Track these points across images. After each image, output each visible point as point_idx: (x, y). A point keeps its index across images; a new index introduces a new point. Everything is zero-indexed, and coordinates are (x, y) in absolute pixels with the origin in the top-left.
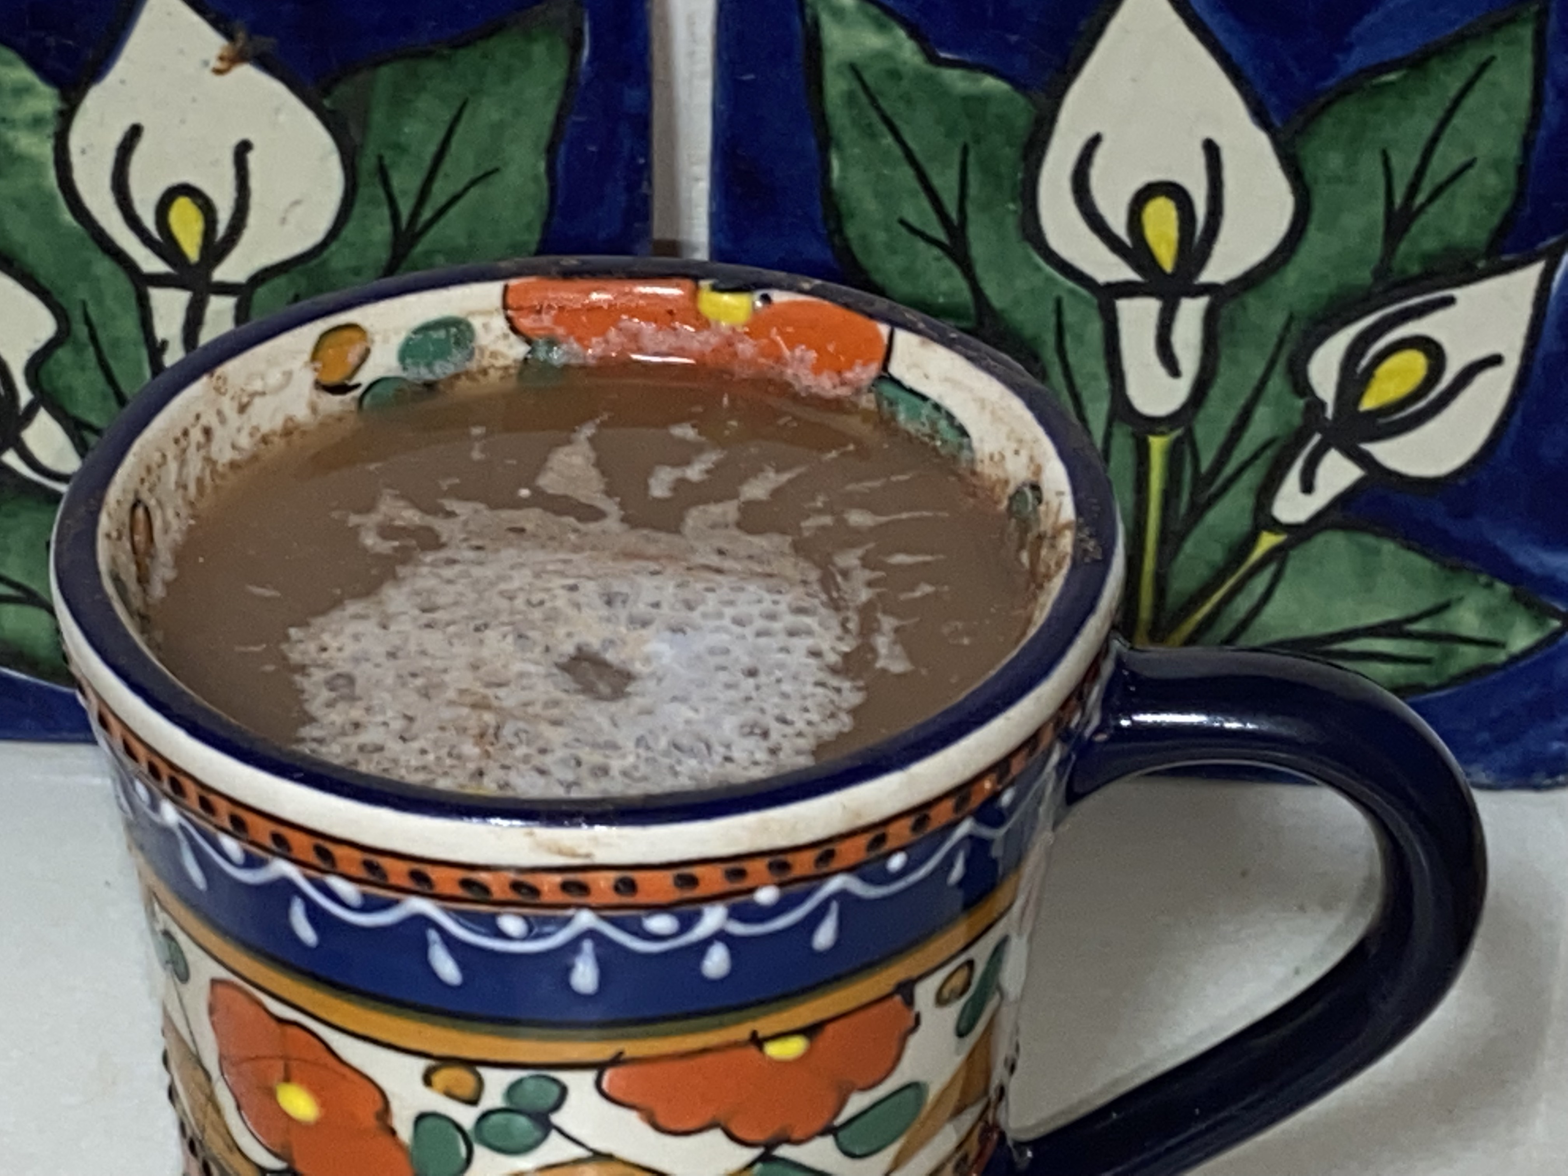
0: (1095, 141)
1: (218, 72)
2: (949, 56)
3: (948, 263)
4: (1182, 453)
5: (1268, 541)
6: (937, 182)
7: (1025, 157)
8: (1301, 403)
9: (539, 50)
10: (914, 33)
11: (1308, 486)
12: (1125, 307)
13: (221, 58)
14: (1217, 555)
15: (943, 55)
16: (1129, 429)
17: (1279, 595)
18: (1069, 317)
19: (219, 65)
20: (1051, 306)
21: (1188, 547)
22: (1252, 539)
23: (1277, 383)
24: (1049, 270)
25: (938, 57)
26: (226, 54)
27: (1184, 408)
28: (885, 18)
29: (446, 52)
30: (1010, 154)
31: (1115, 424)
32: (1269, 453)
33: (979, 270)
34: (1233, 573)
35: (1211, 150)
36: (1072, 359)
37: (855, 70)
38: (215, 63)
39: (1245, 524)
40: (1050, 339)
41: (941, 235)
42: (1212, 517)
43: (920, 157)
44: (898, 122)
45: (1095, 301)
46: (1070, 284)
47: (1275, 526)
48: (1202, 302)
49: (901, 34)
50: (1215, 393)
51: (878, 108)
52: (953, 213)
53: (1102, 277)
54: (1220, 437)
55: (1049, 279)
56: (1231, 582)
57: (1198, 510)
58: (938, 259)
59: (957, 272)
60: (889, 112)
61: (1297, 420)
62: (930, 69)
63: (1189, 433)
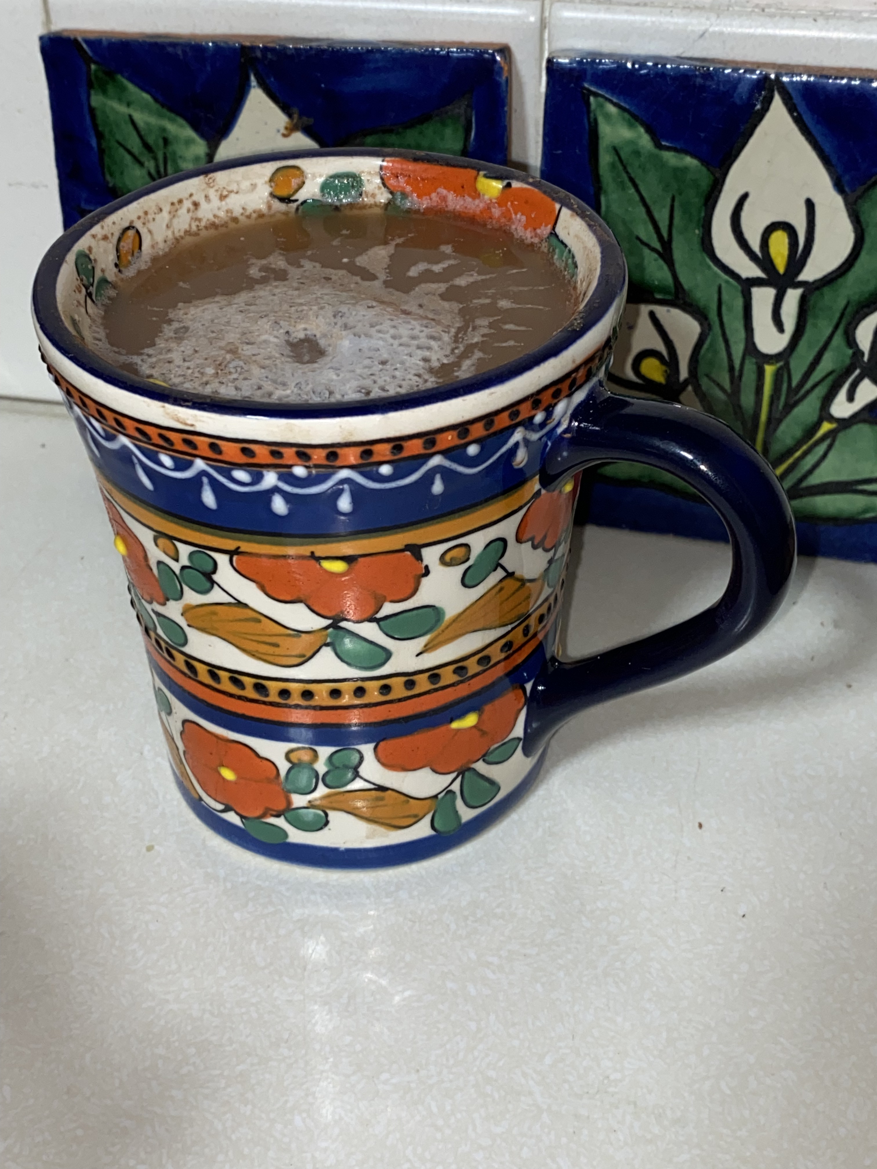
0: (744, 197)
1: (285, 136)
2: (667, 144)
3: (661, 262)
4: (782, 376)
5: (826, 427)
6: (656, 215)
7: (706, 204)
8: (850, 352)
9: (448, 132)
10: (649, 130)
11: (851, 398)
12: (756, 292)
13: (286, 128)
14: (798, 433)
15: (663, 143)
16: (754, 360)
17: (831, 455)
18: (725, 297)
19: (285, 132)
20: (715, 289)
21: (783, 427)
22: (817, 425)
23: (838, 340)
24: (716, 269)
25: (661, 144)
26: (288, 126)
27: (785, 350)
28: (633, 120)
29: (400, 130)
30: (697, 201)
31: (747, 357)
32: (831, 378)
33: (677, 266)
34: (805, 443)
35: (810, 205)
36: (725, 319)
37: (616, 150)
38: (283, 131)
39: (814, 417)
40: (714, 306)
41: (657, 246)
42: (797, 411)
43: (648, 201)
44: (638, 181)
45: (740, 288)
46: (726, 277)
47: (831, 418)
48: (799, 292)
49: (642, 130)
50: (803, 344)
51: (627, 172)
52: (665, 233)
53: (744, 275)
54: (804, 368)
55: (716, 274)
56: (805, 447)
57: (789, 407)
58: (655, 260)
59: (665, 267)
60: (633, 175)
61: (848, 361)
62: (656, 151)
63: (787, 365)
